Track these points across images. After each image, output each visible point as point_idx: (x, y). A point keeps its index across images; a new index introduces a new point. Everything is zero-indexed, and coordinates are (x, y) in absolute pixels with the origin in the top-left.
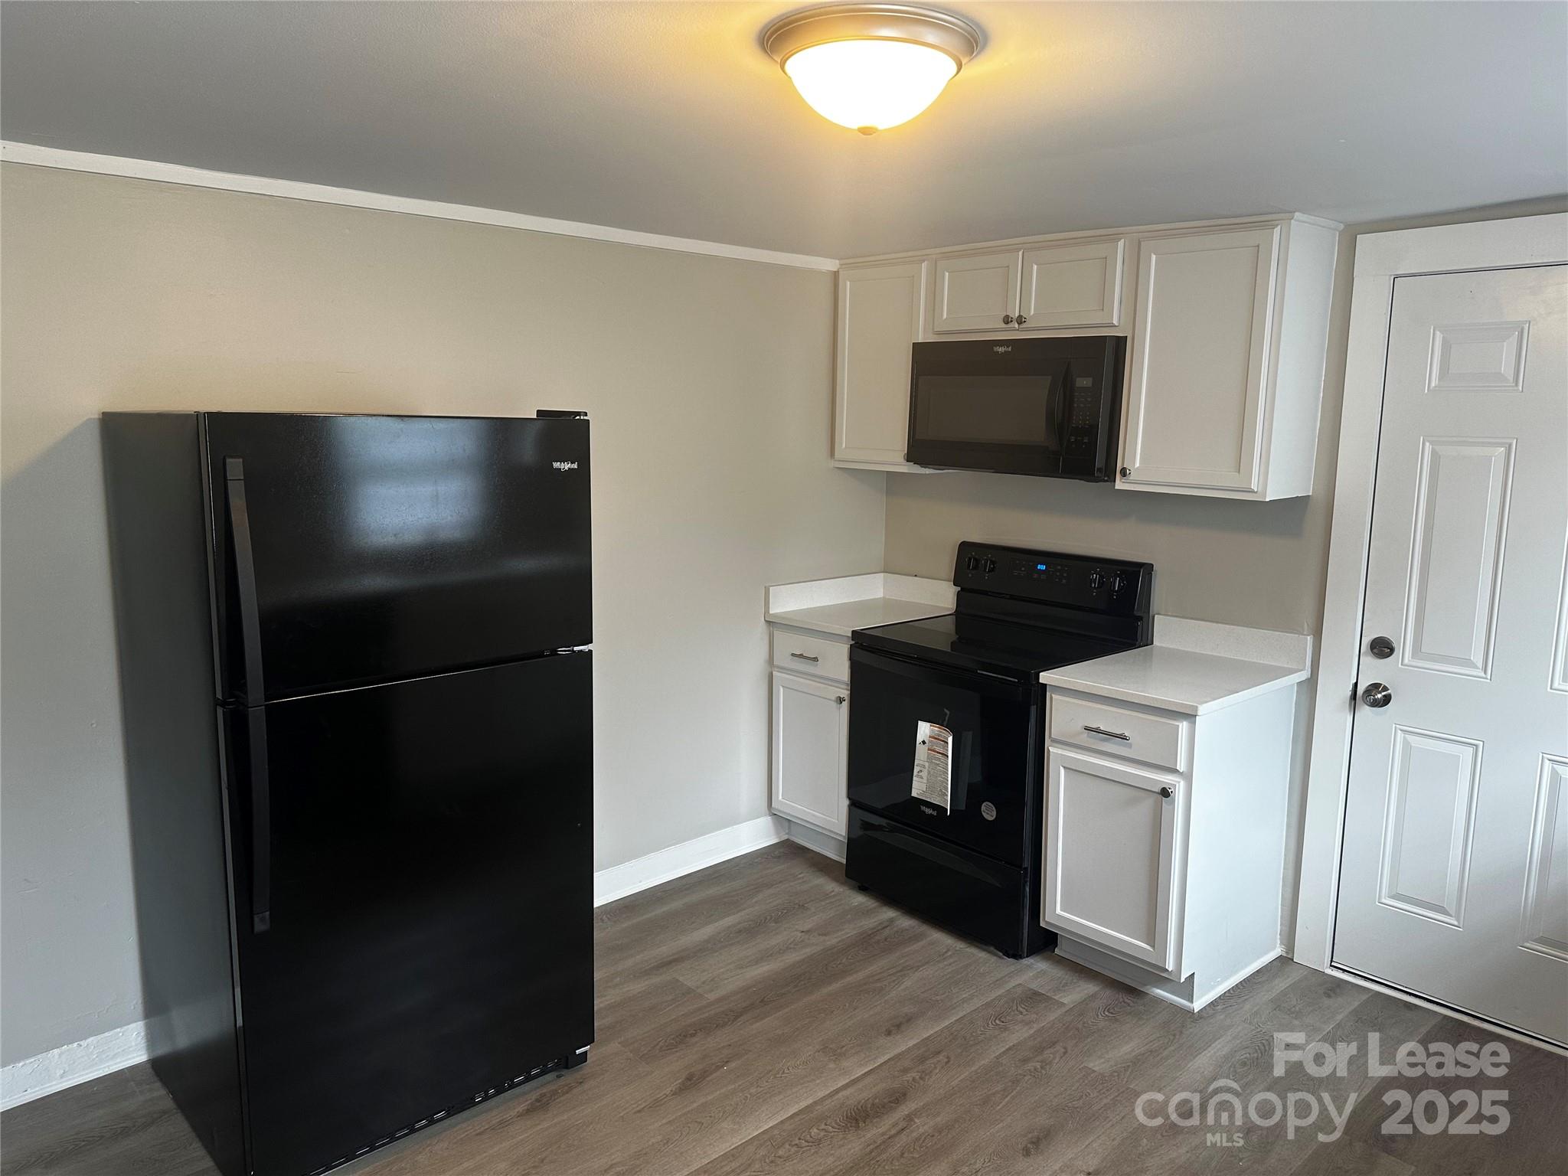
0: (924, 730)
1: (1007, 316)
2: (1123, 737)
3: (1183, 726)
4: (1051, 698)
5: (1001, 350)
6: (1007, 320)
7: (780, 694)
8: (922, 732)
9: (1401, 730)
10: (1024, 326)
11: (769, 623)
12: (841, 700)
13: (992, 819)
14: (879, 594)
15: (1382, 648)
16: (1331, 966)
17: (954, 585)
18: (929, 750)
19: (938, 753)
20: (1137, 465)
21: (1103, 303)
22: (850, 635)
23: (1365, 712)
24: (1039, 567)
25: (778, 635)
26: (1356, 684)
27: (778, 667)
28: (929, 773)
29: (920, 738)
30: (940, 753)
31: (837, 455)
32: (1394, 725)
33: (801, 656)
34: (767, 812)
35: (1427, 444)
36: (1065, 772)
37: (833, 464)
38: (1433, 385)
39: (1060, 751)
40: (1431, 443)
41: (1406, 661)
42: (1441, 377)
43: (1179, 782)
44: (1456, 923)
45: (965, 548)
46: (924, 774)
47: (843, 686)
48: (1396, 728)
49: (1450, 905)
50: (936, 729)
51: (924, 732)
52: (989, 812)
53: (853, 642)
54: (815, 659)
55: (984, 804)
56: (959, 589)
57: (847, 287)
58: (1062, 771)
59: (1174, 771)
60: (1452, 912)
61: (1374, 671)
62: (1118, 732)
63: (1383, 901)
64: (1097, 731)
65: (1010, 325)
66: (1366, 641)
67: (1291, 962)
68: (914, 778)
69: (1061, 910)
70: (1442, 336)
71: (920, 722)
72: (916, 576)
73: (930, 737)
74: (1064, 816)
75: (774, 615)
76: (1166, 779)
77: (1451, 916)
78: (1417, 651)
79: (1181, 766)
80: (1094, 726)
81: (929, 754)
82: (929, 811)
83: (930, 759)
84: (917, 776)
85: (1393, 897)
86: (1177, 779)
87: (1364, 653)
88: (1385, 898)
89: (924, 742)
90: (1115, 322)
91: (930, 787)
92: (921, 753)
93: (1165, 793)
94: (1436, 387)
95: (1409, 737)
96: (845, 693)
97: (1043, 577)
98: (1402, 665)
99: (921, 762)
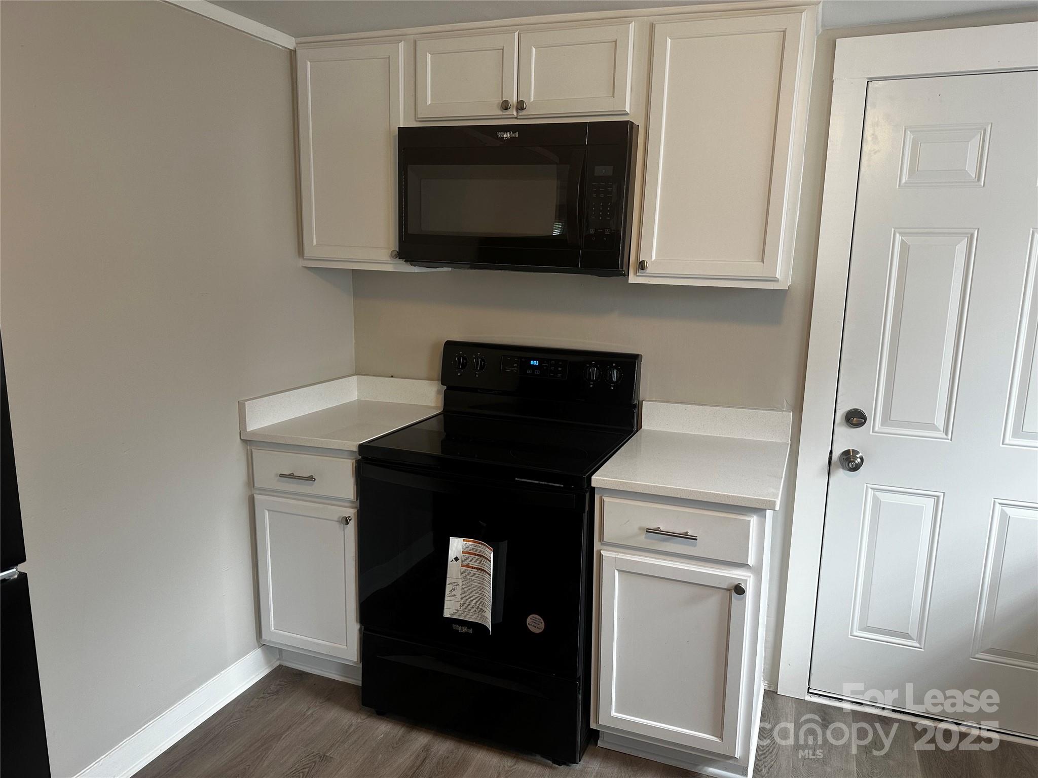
0: (457, 546)
1: (506, 102)
2: (685, 536)
3: (754, 520)
4: (602, 502)
5: (507, 135)
6: (505, 106)
7: (265, 519)
8: (454, 549)
9: (872, 489)
10: (522, 113)
11: (244, 441)
12: (347, 521)
13: (540, 631)
14: (354, 396)
15: (855, 418)
16: (808, 692)
17: (442, 384)
18: (462, 566)
19: (473, 568)
20: (654, 258)
21: (614, 89)
22: (355, 449)
23: (841, 475)
24: (532, 363)
25: (258, 454)
26: (831, 452)
27: (261, 489)
28: (463, 590)
29: (452, 554)
30: (475, 568)
31: (307, 253)
32: (865, 485)
33: (291, 476)
34: (256, 644)
35: (898, 235)
36: (619, 573)
37: (302, 263)
38: (903, 181)
39: (614, 555)
40: (900, 233)
41: (876, 429)
42: (911, 173)
43: (750, 577)
44: (918, 645)
45: (451, 347)
46: (458, 592)
47: (347, 504)
48: (867, 486)
49: (913, 631)
50: (470, 543)
51: (456, 548)
52: (535, 624)
53: (360, 457)
54: (311, 478)
55: (531, 616)
56: (445, 387)
57: (307, 70)
58: (617, 573)
59: (744, 565)
60: (915, 636)
61: (847, 439)
62: (680, 530)
63: (855, 634)
64: (657, 531)
65: (507, 112)
66: (841, 413)
67: (775, 694)
68: (446, 598)
69: (615, 712)
70: (912, 137)
71: (452, 539)
72: (392, 376)
73: (463, 552)
74: (619, 619)
75: (253, 433)
76: (736, 574)
77: (914, 640)
78: (886, 420)
79: (751, 561)
80: (653, 526)
81: (463, 571)
82: (463, 629)
83: (464, 576)
84: (450, 595)
85: (861, 629)
86: (749, 574)
87: (838, 424)
88: (856, 632)
89: (457, 559)
90: (628, 110)
91: (465, 606)
92: (454, 571)
93: (739, 590)
94: (905, 183)
95: (878, 494)
96: (351, 512)
97: (537, 372)
98: (873, 432)
99: (454, 580)
